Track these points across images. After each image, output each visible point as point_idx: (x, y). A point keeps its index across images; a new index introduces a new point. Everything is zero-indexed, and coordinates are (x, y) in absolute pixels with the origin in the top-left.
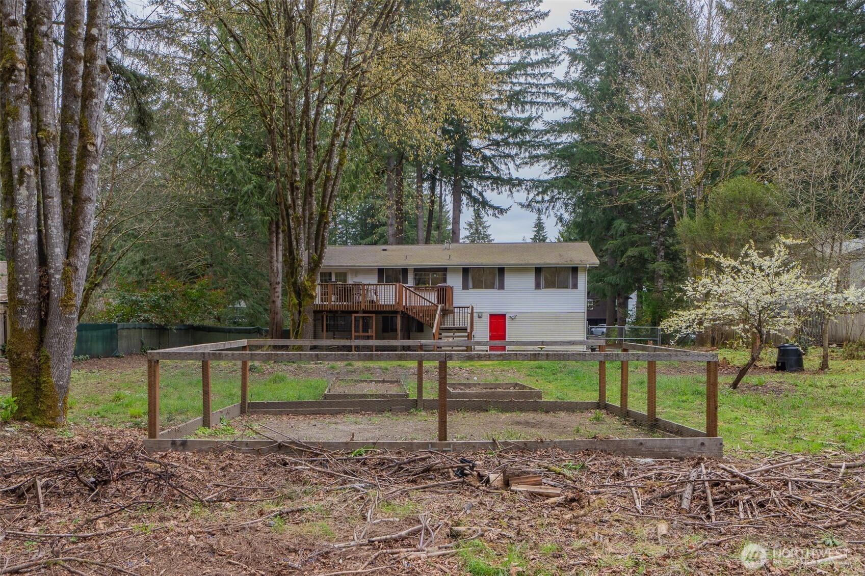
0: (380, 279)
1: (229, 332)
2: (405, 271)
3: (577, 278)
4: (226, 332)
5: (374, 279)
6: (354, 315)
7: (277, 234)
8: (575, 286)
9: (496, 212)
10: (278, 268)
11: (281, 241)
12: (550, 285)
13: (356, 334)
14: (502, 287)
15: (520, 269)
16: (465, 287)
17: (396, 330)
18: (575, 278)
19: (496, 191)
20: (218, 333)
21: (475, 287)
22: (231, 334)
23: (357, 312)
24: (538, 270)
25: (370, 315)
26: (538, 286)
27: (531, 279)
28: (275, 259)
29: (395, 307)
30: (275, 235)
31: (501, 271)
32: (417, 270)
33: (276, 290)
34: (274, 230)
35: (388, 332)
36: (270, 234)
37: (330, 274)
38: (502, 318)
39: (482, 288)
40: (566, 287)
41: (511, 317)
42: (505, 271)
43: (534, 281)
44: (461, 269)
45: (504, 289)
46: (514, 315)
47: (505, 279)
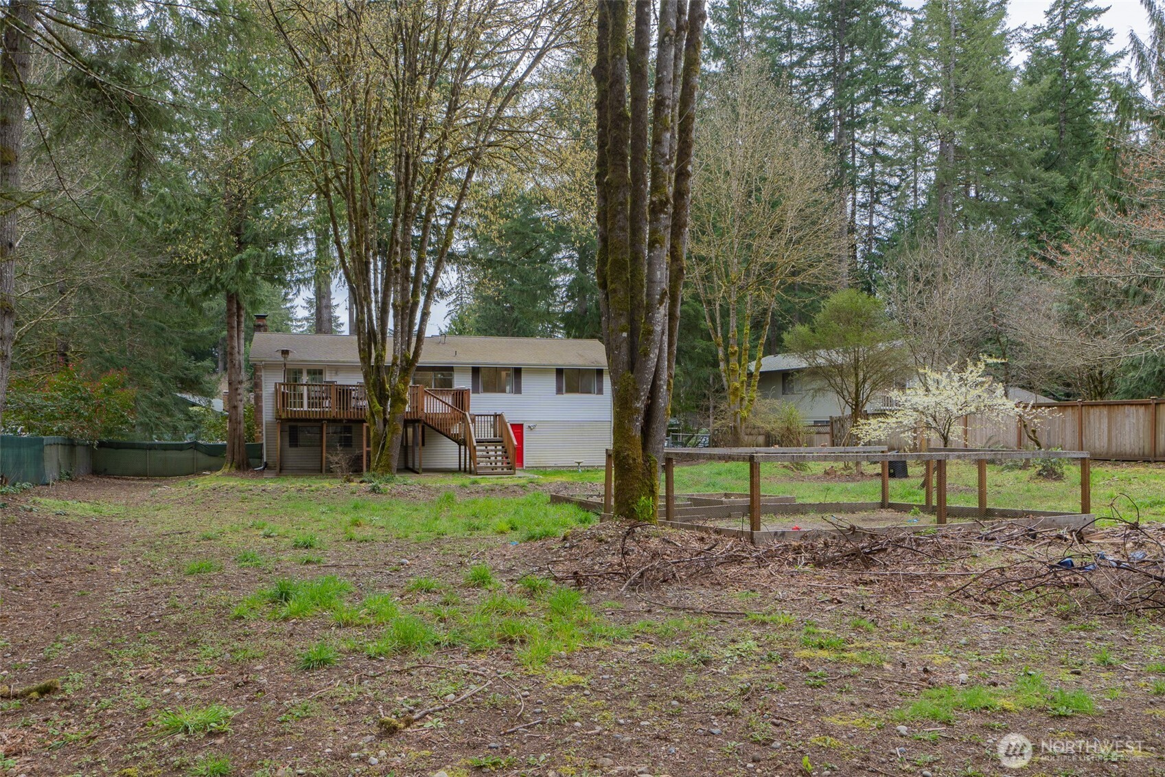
1: (150, 449)
3: (602, 381)
4: (146, 450)
8: (600, 391)
10: (240, 362)
12: (572, 389)
14: (518, 390)
15: (540, 370)
16: (477, 390)
18: (600, 381)
21: (486, 390)
24: (560, 372)
26: (559, 391)
27: (551, 382)
28: (237, 349)
30: (236, 318)
31: (518, 372)
33: (239, 391)
37: (299, 371)
38: (518, 428)
39: (495, 392)
40: (590, 393)
41: (529, 427)
42: (522, 372)
43: (555, 384)
44: (471, 369)
45: (521, 394)
46: (534, 424)
47: (522, 382)
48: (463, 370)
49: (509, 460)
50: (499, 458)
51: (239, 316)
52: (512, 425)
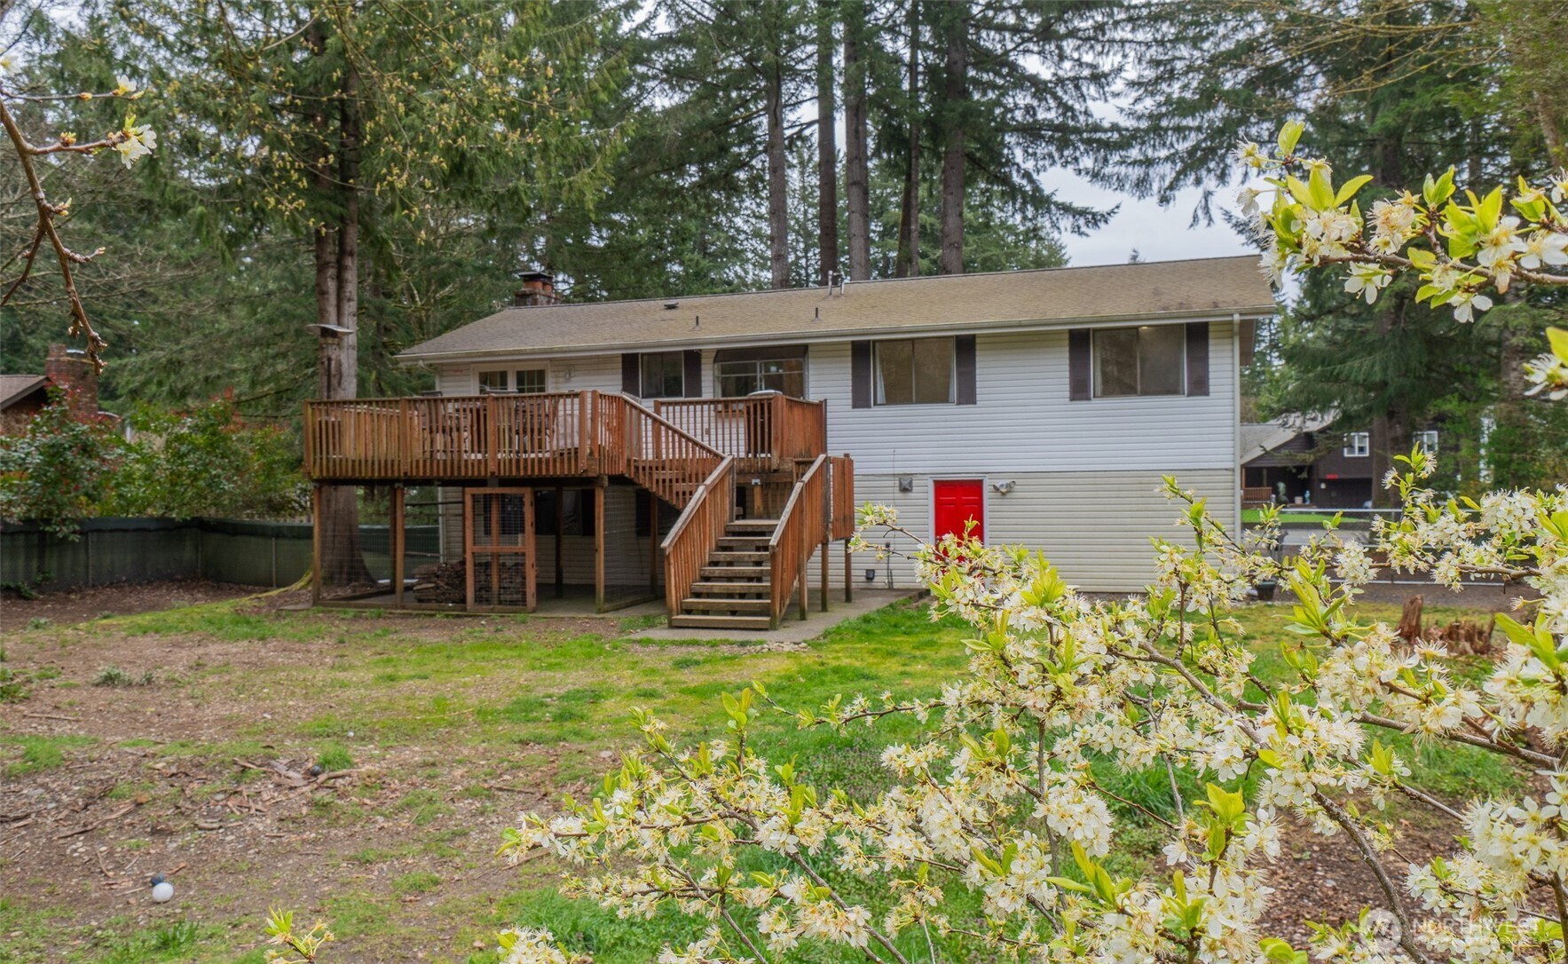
0: (629, 384)
1: (277, 537)
2: (692, 359)
3: (1205, 361)
4: (270, 537)
5: (612, 385)
6: (469, 491)
7: (341, 268)
8: (1200, 386)
9: (1082, 222)
11: (351, 288)
12: (1120, 385)
13: (479, 548)
14: (969, 396)
20: (253, 539)
22: (280, 542)
23: (477, 482)
24: (1079, 341)
25: (514, 490)
26: (1079, 391)
27: (1056, 369)
30: (331, 272)
31: (966, 346)
32: (723, 356)
34: (333, 258)
36: (321, 268)
37: (503, 375)
38: (971, 491)
39: (909, 401)
40: (1169, 391)
41: (996, 489)
42: (978, 347)
43: (1067, 374)
44: (850, 347)
45: (975, 403)
46: (1009, 481)
47: (978, 372)
48: (829, 350)
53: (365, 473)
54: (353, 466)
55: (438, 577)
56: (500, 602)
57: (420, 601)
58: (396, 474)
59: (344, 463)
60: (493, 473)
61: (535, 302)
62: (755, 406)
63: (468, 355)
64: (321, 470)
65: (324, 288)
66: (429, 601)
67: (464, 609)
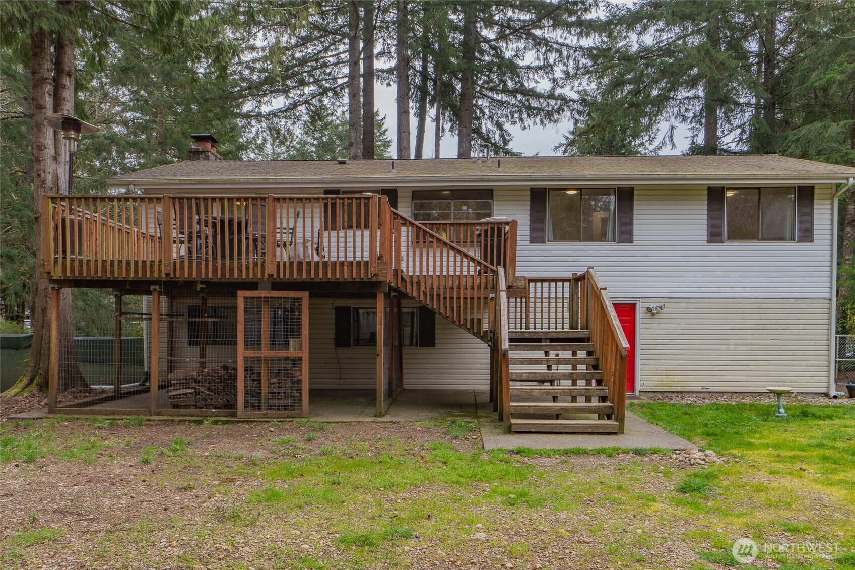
3: (810, 215)
6: (241, 294)
8: (807, 235)
10: (56, 179)
13: (251, 353)
14: (626, 236)
15: (671, 194)
16: (537, 237)
17: (372, 340)
18: (807, 215)
19: (519, 125)
21: (559, 235)
23: (252, 285)
24: (716, 196)
25: (292, 294)
26: (714, 236)
27: (697, 218)
28: (51, 151)
29: (372, 270)
30: (49, 88)
31: (625, 198)
32: (418, 196)
35: (347, 345)
36: (38, 82)
38: (627, 311)
39: (578, 239)
40: (782, 239)
41: (649, 310)
42: (635, 197)
43: (706, 222)
44: (529, 193)
45: (631, 242)
46: (659, 305)
47: (635, 217)
48: (512, 194)
49: (605, 390)
50: (582, 368)
51: (58, 87)
52: (616, 306)
53: (119, 274)
54: (104, 267)
55: (197, 382)
56: (270, 407)
57: (176, 406)
58: (156, 275)
59: (92, 264)
60: (271, 276)
61: (207, 158)
62: (493, 229)
63: (181, 182)
64: (64, 270)
65: (41, 102)
66: (187, 406)
67: (234, 415)
